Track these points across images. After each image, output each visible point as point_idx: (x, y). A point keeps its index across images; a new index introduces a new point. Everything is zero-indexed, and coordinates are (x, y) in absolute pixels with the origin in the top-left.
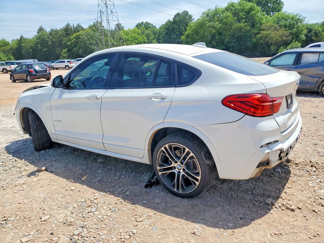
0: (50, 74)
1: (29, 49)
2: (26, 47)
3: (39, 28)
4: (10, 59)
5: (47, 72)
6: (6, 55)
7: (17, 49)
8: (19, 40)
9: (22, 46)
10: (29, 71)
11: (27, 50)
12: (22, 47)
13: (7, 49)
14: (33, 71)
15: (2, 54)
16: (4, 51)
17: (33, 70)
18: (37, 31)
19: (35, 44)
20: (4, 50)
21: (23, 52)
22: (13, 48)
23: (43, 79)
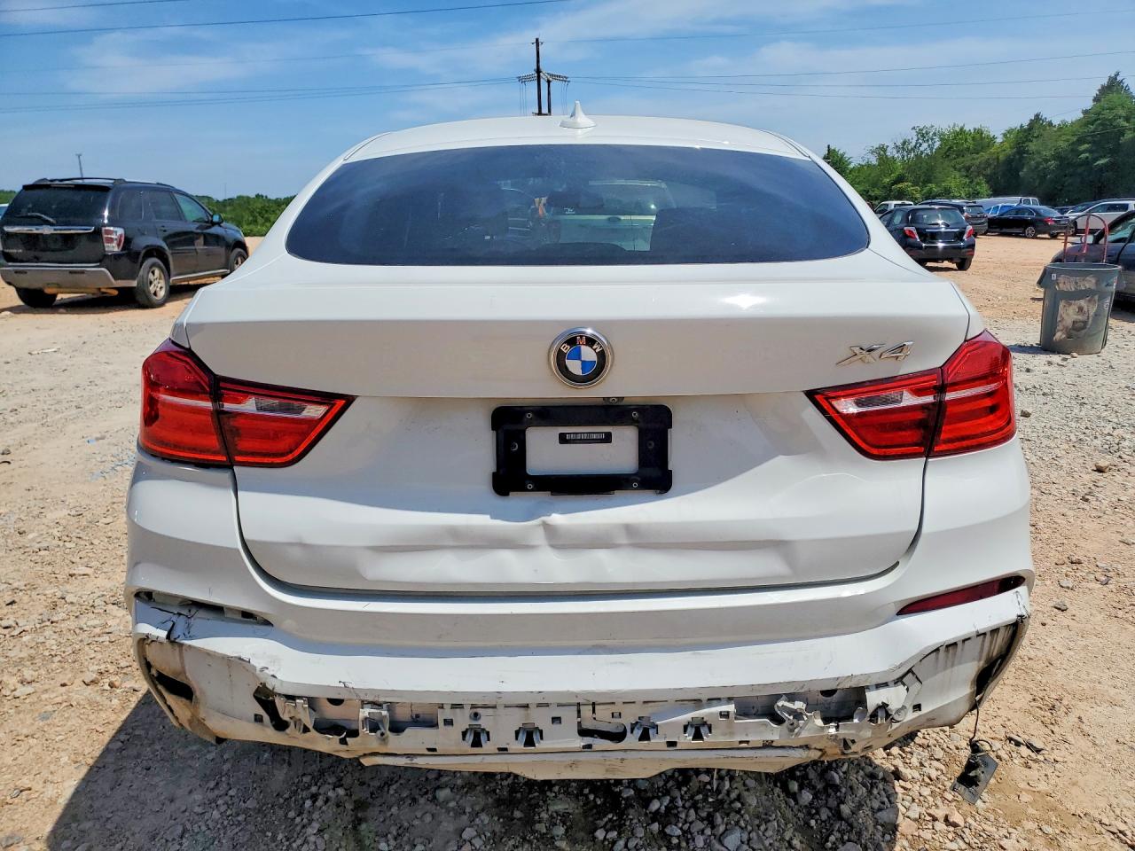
0: (972, 246)
1: (1046, 161)
2: (1039, 153)
3: (1105, 82)
4: (978, 193)
5: (962, 240)
6: (968, 181)
7: (1009, 161)
8: (1025, 131)
9: (1027, 152)
10: (904, 232)
11: (1038, 164)
12: (1025, 155)
13: (977, 162)
14: (915, 232)
15: (958, 176)
16: (968, 169)
17: (917, 229)
18: (1095, 92)
19: (1073, 143)
20: (968, 164)
21: (1025, 170)
22: (998, 158)
23: (946, 264)
